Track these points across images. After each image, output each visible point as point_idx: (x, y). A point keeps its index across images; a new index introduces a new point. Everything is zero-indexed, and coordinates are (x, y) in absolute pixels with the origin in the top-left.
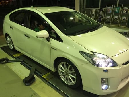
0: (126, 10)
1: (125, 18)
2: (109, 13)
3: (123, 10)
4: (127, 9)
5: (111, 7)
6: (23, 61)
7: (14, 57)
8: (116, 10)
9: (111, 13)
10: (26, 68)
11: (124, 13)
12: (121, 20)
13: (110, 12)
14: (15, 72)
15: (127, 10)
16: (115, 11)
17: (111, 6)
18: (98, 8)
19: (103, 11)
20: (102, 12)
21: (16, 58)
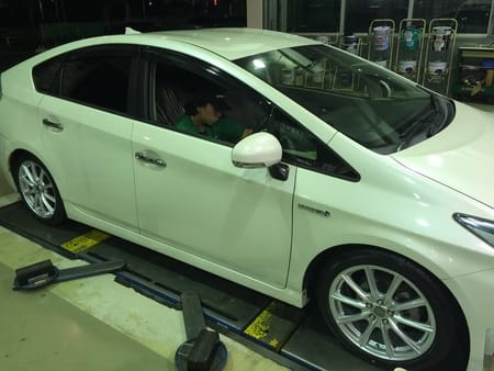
0: (444, 38)
1: (441, 66)
2: (383, 49)
3: (435, 37)
4: (448, 33)
5: (387, 28)
6: (125, 269)
7: (71, 256)
8: (409, 37)
9: (389, 49)
10: (153, 298)
11: (440, 49)
12: (429, 76)
13: (386, 47)
14: (113, 326)
15: (447, 39)
16: (404, 43)
17: (390, 24)
18: (337, 34)
19: (357, 42)
20: (355, 47)
21: (82, 259)
